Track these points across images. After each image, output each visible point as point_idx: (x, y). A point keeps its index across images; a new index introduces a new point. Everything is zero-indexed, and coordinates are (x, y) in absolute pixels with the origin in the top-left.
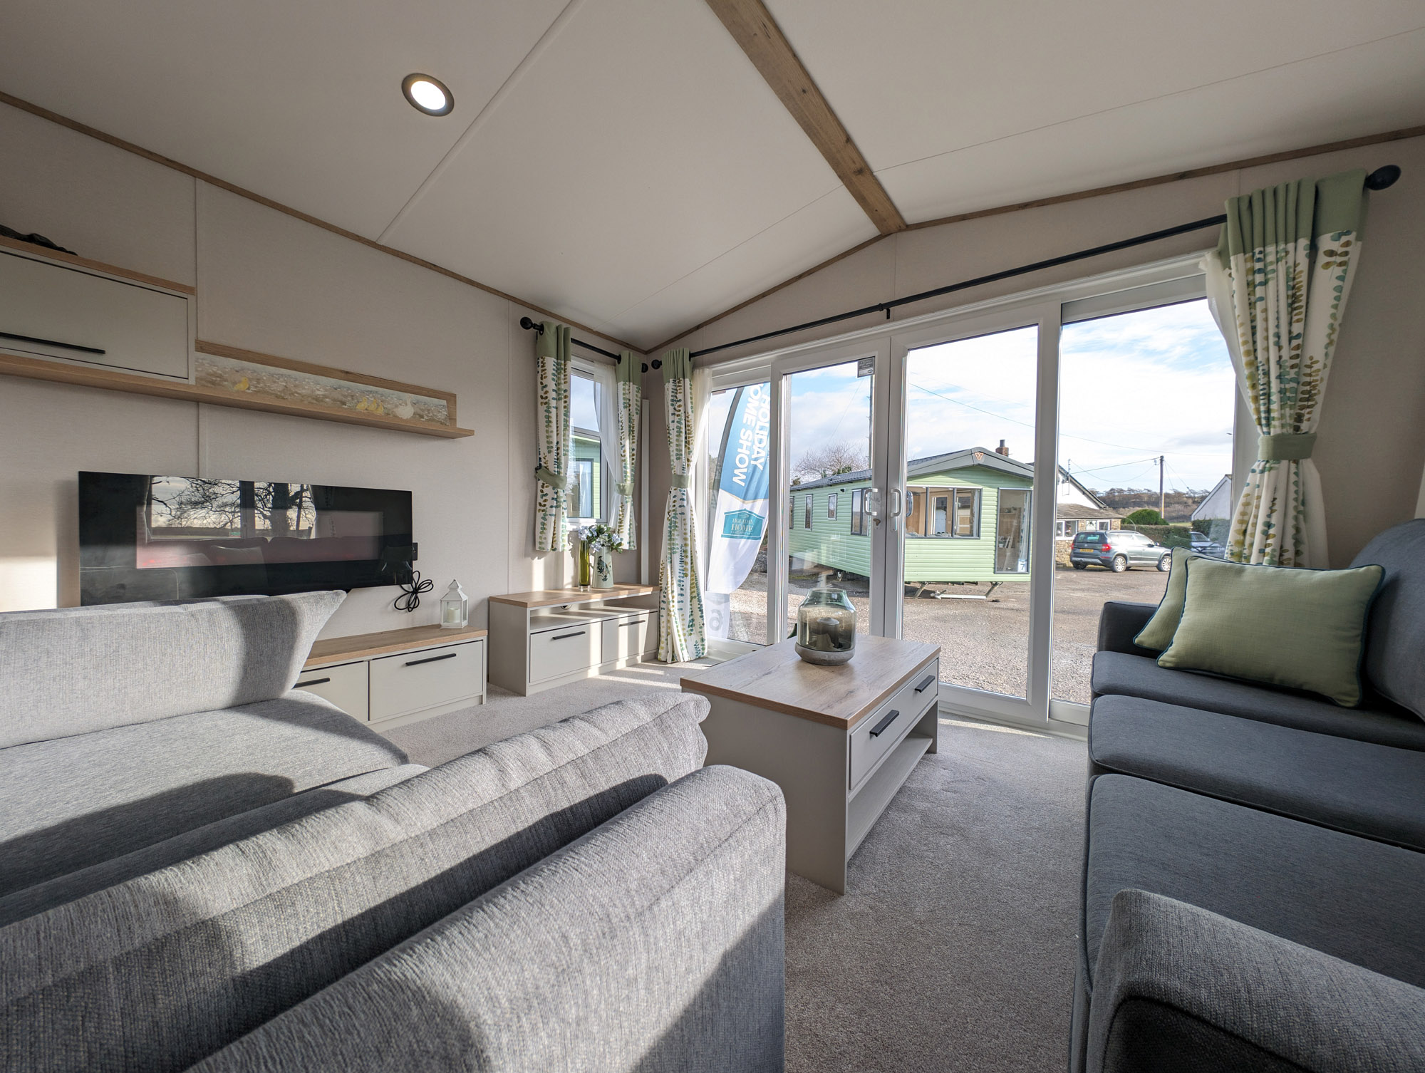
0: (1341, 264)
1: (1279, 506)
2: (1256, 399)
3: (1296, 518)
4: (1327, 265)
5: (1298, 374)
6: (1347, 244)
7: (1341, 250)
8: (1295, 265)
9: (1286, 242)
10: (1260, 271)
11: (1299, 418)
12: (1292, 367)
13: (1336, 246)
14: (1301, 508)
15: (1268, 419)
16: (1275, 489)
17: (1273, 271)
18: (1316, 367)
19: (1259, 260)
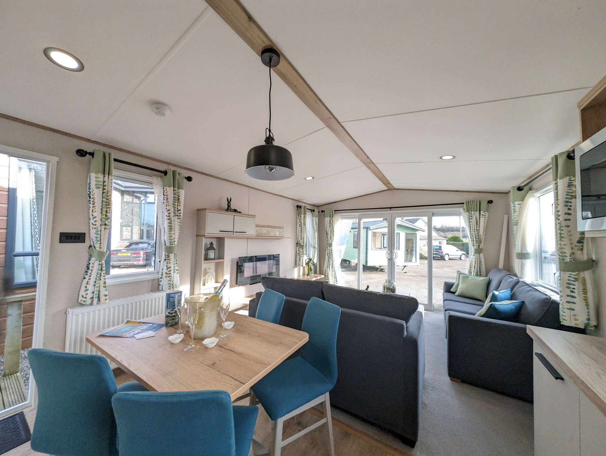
0: (484, 217)
1: (476, 263)
2: (472, 241)
3: (480, 265)
4: (482, 217)
5: (478, 237)
6: (485, 214)
7: (484, 215)
8: (477, 216)
9: (475, 212)
10: (471, 216)
11: (479, 245)
12: (477, 236)
13: (483, 214)
14: (480, 263)
15: (474, 245)
16: (476, 259)
17: (473, 217)
18: (481, 236)
19: (471, 214)
